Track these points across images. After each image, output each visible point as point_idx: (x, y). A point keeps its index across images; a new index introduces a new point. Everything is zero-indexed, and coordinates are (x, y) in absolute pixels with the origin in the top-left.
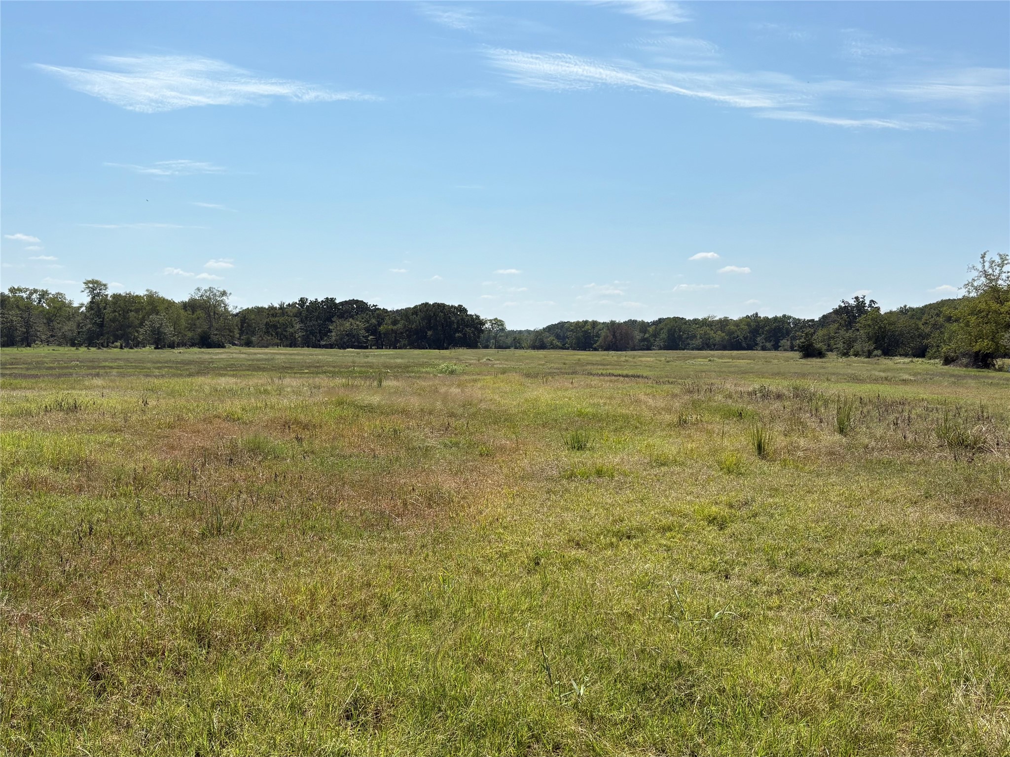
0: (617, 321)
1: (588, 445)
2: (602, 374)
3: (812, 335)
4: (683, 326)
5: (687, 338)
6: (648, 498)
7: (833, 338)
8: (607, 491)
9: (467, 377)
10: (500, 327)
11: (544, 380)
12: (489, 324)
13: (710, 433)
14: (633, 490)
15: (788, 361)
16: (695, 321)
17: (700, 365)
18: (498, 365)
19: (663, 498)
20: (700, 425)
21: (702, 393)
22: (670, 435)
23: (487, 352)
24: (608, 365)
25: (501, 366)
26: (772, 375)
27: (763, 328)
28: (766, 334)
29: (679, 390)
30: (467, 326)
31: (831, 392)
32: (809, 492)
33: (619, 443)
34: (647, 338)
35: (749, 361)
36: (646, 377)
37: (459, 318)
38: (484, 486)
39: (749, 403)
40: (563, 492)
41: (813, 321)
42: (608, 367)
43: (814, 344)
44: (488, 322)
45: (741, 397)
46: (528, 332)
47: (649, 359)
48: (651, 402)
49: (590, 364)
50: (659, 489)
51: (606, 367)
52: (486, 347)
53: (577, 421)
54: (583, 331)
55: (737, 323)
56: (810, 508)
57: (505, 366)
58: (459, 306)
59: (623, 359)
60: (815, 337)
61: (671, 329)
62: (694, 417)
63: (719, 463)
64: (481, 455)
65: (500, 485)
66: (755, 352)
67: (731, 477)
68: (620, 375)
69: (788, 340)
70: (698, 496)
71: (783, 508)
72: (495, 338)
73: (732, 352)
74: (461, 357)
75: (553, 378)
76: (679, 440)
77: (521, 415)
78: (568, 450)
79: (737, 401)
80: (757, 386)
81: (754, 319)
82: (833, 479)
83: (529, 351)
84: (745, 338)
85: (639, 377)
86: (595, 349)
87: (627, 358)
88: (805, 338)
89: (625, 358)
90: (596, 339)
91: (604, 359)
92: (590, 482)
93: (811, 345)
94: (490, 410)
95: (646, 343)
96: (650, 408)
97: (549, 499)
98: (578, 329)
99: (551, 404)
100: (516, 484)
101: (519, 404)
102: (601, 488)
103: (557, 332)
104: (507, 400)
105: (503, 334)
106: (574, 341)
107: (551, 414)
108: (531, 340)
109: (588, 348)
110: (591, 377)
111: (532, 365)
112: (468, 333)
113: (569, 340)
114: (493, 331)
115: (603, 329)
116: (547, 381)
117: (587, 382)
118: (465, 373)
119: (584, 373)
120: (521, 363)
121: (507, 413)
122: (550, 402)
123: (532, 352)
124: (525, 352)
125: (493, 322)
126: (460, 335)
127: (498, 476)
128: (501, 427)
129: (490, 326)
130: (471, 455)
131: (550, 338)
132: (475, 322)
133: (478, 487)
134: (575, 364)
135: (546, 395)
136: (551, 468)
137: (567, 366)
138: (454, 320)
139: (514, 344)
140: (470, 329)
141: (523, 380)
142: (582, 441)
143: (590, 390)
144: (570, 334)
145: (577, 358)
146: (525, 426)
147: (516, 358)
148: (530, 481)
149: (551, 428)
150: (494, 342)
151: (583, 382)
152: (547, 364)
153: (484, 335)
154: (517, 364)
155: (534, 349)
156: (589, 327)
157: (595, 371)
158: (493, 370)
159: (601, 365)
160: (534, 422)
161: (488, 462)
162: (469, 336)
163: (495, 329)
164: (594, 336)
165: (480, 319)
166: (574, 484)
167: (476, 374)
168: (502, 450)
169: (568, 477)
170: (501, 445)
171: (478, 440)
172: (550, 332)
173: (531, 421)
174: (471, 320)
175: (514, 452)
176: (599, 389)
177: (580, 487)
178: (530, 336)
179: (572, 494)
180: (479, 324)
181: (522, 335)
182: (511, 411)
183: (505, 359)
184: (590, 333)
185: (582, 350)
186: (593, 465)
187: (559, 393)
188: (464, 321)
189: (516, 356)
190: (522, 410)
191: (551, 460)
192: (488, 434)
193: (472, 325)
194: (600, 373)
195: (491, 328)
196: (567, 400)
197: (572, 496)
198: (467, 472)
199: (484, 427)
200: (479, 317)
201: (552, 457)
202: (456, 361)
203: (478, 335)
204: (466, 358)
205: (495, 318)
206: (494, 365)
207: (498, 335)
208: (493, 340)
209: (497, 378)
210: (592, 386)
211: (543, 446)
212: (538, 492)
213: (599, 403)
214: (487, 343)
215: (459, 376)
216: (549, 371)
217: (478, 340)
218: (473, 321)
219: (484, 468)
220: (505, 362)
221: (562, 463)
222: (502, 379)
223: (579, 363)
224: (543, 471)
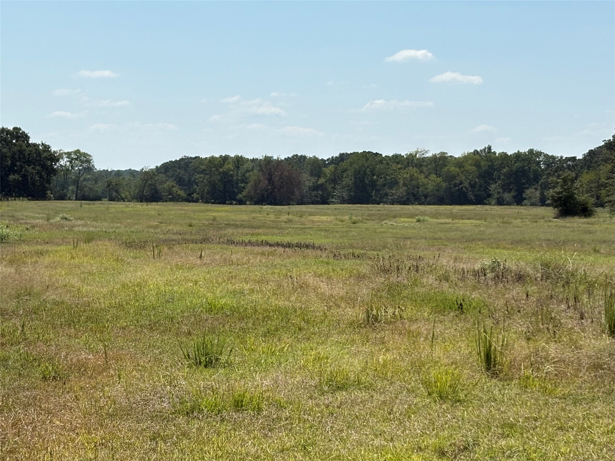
0: (275, 158)
1: (223, 358)
2: (250, 242)
3: (573, 181)
4: (378, 166)
5: (384, 185)
6: (314, 444)
7: (605, 186)
8: (249, 433)
9: (25, 248)
10: (85, 165)
11: (156, 252)
12: (66, 159)
13: (413, 336)
14: (290, 430)
15: (536, 222)
16: (397, 158)
17: (404, 227)
18: (80, 227)
19: (337, 443)
20: (399, 324)
21: (404, 272)
22: (353, 340)
23: (64, 205)
24: (259, 227)
25: (85, 229)
26: (512, 243)
27: (499, 170)
28: (504, 180)
29: (369, 268)
30: (29, 163)
31: (599, 270)
32: (561, 428)
33: (273, 353)
34: (322, 185)
35: (479, 222)
36: (320, 248)
37: (15, 149)
38: (46, 431)
39: (474, 288)
40: (177, 438)
41: (573, 159)
42: (260, 231)
43: (576, 196)
44: (65, 156)
45: (463, 279)
46: (131, 172)
47: (324, 218)
48: (324, 287)
49: (232, 225)
50: (332, 427)
51: (257, 230)
52: (62, 198)
53: (207, 320)
54: (220, 173)
55: (460, 163)
56: (562, 454)
57: (91, 229)
58: (15, 129)
59: (284, 217)
60: (577, 184)
61: (359, 171)
62: (390, 311)
63: (427, 384)
64: (45, 378)
65: (73, 427)
66: (487, 207)
67: (444, 406)
68: (278, 245)
69: (536, 189)
70: (392, 439)
71: (520, 454)
72: (76, 182)
73: (452, 207)
74: (18, 214)
75: (170, 248)
76: (366, 349)
77: (113, 311)
78: (190, 366)
79: (456, 284)
80: (487, 262)
81: (486, 156)
82: (599, 407)
83: (132, 204)
84: (473, 186)
85: (307, 246)
86: (241, 202)
87: (290, 217)
88: (562, 186)
89: (287, 216)
90: (243, 185)
91: (253, 218)
92: (223, 420)
93: (571, 197)
94: (62, 303)
95: (320, 192)
96: (322, 297)
97: (154, 450)
98: (213, 169)
99: (165, 292)
100: (102, 426)
101: (112, 292)
102: (240, 429)
103: (179, 174)
104: (93, 285)
105: (89, 176)
106: (206, 189)
107: (163, 309)
108: (135, 186)
109: (230, 200)
110: (231, 247)
111: (136, 227)
112: (30, 174)
113: (198, 186)
114: (73, 171)
115: (252, 170)
116: (159, 255)
117: (224, 256)
118: (24, 241)
119: (222, 240)
120: (119, 225)
121: (92, 308)
122: (163, 288)
123: (138, 206)
124: (127, 207)
125: (73, 156)
126: (17, 178)
127: (71, 412)
128: (80, 331)
129: (68, 163)
130: (27, 379)
131: (168, 183)
132: (43, 156)
133: (37, 433)
134: (207, 226)
135: (157, 277)
136: (161, 398)
137: (194, 230)
138: (6, 153)
139: (108, 193)
140: (33, 168)
141: (121, 252)
142: (212, 353)
143: (229, 269)
144: (200, 177)
145: (211, 215)
146: (120, 328)
147: (110, 215)
148: (125, 420)
149: (162, 332)
150: (75, 189)
151: (219, 255)
152: (162, 226)
153: (57, 178)
154: (112, 225)
155: (141, 201)
156: (231, 166)
157: (240, 237)
158: (71, 235)
159: (249, 227)
160: (136, 322)
161: (56, 390)
162: (31, 179)
163: (76, 168)
164: (239, 180)
165: (50, 151)
166: (196, 424)
167: (42, 242)
168: (80, 370)
169: (187, 413)
170: (78, 361)
171: (40, 353)
172: (167, 174)
173: (132, 321)
174: (36, 153)
175: (100, 373)
176: (244, 266)
177: (206, 428)
178: (134, 180)
179: (192, 440)
180: (49, 160)
181: (121, 177)
182: (98, 304)
183: (92, 219)
184: (232, 176)
185: (219, 203)
186: (228, 391)
187: (179, 274)
188: (24, 155)
189: (111, 213)
190: (116, 302)
191: (161, 385)
192: (57, 342)
193: (37, 160)
194: (247, 241)
195: (69, 167)
196: (191, 284)
197: (193, 443)
198: (20, 408)
199: (51, 332)
200: (49, 147)
201: (162, 380)
202: (10, 221)
203: (48, 178)
204: (27, 217)
205: (76, 149)
206: (73, 227)
207: (82, 179)
208: (73, 185)
209: (78, 248)
210: (233, 262)
211: (150, 361)
212: (138, 438)
213: (242, 290)
214: (63, 190)
215: (13, 245)
216: (165, 238)
217: (47, 185)
218: (39, 155)
219: (47, 401)
220: (92, 223)
221: (178, 389)
222: (85, 251)
223: (213, 224)
224: (146, 402)
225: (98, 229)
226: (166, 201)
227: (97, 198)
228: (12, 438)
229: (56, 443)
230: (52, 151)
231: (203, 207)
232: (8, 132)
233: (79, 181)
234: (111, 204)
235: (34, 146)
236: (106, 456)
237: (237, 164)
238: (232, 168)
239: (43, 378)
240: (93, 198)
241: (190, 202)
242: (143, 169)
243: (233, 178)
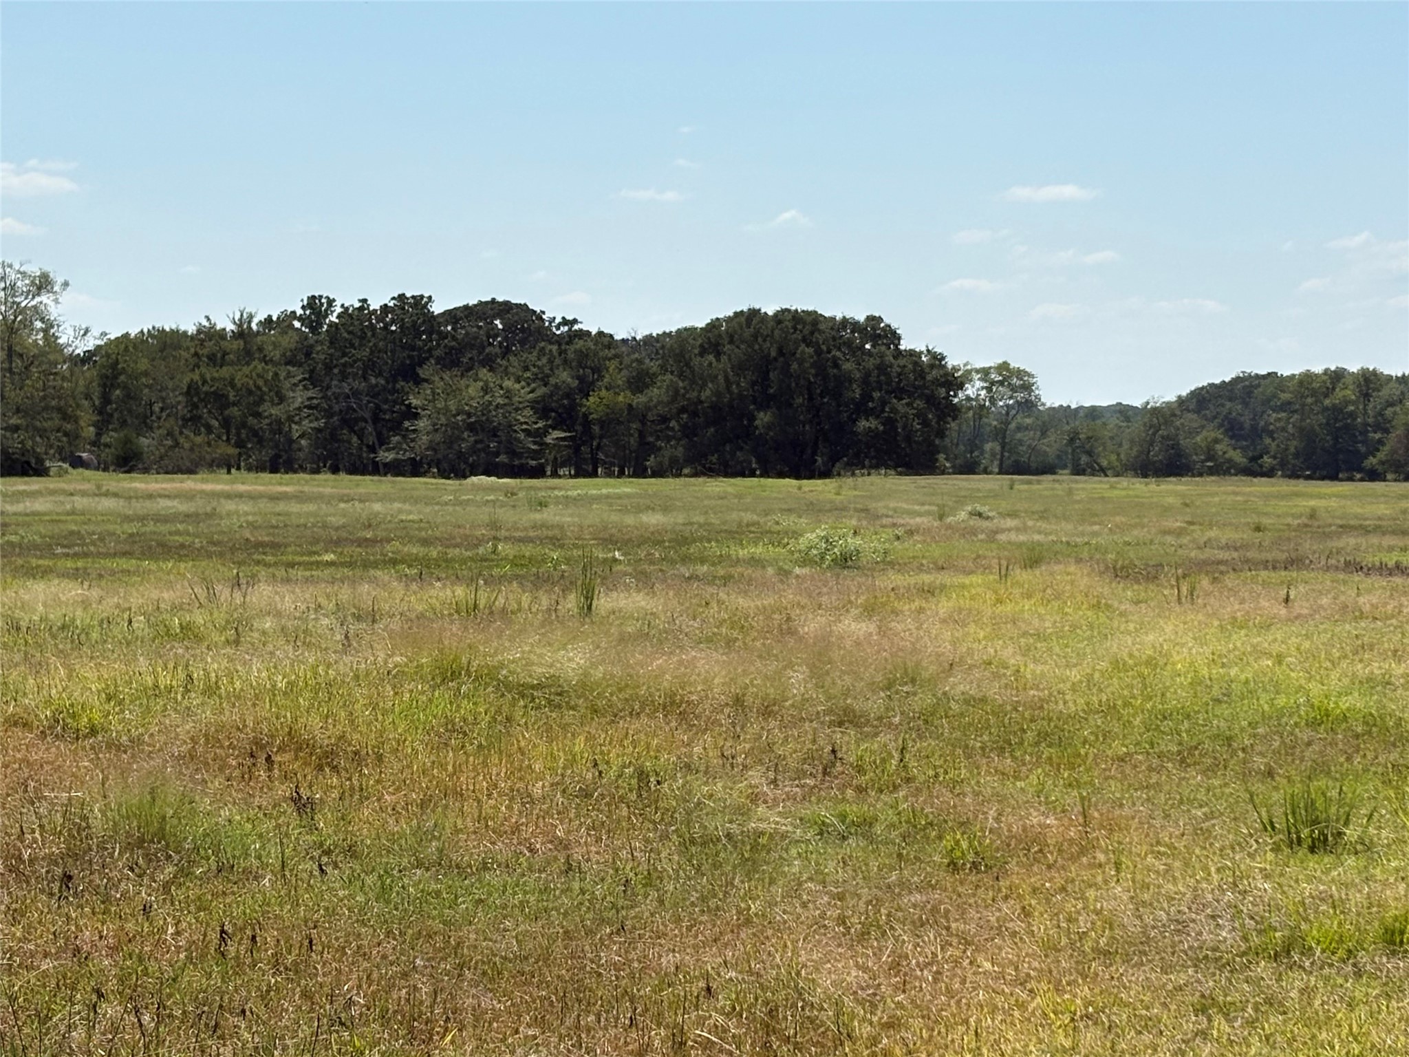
1: (1351, 833)
2: (1398, 566)
9: (895, 579)
10: (1020, 396)
11: (1184, 590)
12: (979, 384)
18: (1013, 533)
23: (974, 485)
25: (1022, 538)
30: (899, 392)
37: (870, 363)
38: (963, 982)
40: (1256, 1010)
44: (976, 377)
46: (1123, 411)
49: (1354, 528)
52: (969, 468)
53: (1309, 744)
54: (1326, 409)
57: (1037, 537)
58: (871, 319)
64: (953, 866)
65: (1022, 977)
72: (1000, 434)
74: (879, 506)
75: (1214, 580)
77: (1097, 720)
78: (1276, 849)
83: (1124, 482)
86: (1374, 476)
90: (1378, 436)
92: (1358, 974)
94: (984, 700)
97: (1204, 1034)
98: (1309, 400)
99: (1210, 679)
100: (1084, 977)
101: (1089, 678)
102: (1400, 995)
103: (1230, 413)
104: (1045, 663)
105: (1028, 421)
106: (1294, 445)
107: (1208, 718)
108: (1132, 441)
109: (1347, 470)
110: (1357, 579)
111: (1135, 532)
112: (901, 418)
113: (1274, 439)
114: (993, 409)
115: (1401, 402)
116: (1192, 595)
117: (1342, 598)
118: (892, 564)
119: (1332, 562)
120: (1096, 528)
121: (1048, 714)
122: (1205, 672)
123: (1138, 485)
124: (1112, 487)
125: (994, 376)
126: (873, 426)
127: (1016, 944)
128: (1024, 764)
129: (983, 393)
130: (916, 867)
131: (1204, 433)
132: (929, 378)
133: (943, 985)
134: (1295, 530)
135: (1190, 644)
136: (1213, 917)
137: (1267, 538)
138: (850, 372)
139: (1070, 457)
140: (908, 404)
141: (1105, 588)
142: (1327, 820)
143: (1356, 628)
144: (1279, 420)
145: (1304, 506)
146: (1113, 759)
147: (1077, 506)
148: (1134, 966)
149: (1208, 770)
150: (998, 448)
151: (1329, 596)
152: (1193, 531)
153: (960, 425)
154: (1080, 528)
155: (1145, 476)
156: (1350, 394)
157: (1374, 556)
158: (992, 551)
159: (1394, 533)
160: (1147, 746)
161: (980, 891)
162: (904, 429)
163: (1001, 403)
164: (1369, 425)
165: (944, 366)
166: (1297, 981)
167: (931, 566)
168: (1029, 850)
169: (1276, 954)
170: (1024, 829)
171: (941, 810)
172: (1203, 412)
173: (1138, 744)
174: (914, 371)
175: (1074, 858)
176: (1388, 622)
177: (1320, 990)
178: (1128, 427)
179: (1290, 1016)
180: (942, 385)
181: (1099, 422)
182: (1061, 706)
183: (1036, 517)
184: (1352, 415)
185: (1323, 478)
186: (1369, 908)
187: (1239, 639)
188: (888, 375)
189: (1078, 502)
190: (1101, 701)
191: (1213, 890)
192: (976, 788)
193: (916, 388)
194: (1391, 564)
195: (985, 401)
196: (1270, 663)
197: (1293, 1022)
198: (903, 930)
199: (963, 764)
200: (943, 358)
201: (1216, 877)
202: (859, 520)
203: (939, 425)
204: (895, 510)
205: (1000, 361)
206: (996, 532)
207: (1013, 426)
208: (993, 441)
209: (1009, 580)
210: (1362, 613)
211: (1183, 835)
212: (1164, 1005)
213: (1387, 676)
214: (972, 452)
215: (869, 573)
216: (1202, 557)
217: (937, 442)
218: (920, 375)
219: (963, 917)
220: (1038, 524)
221: (1251, 899)
222: (1026, 586)
223: (1311, 526)
224: (1182, 927)
225: (1050, 538)
226: (1201, 475)
227: (1047, 469)
228: (891, 996)
229: (986, 1010)
230: (950, 367)
231: (1285, 488)
232: (855, 326)
233: (1006, 430)
234: (1076, 482)
235: (911, 355)
236: (1099, 1043)
237: (1364, 388)
238: (1353, 397)
239: (949, 865)
240: (1037, 469)
241: (1255, 477)
242: (1148, 403)
243: (1355, 419)
